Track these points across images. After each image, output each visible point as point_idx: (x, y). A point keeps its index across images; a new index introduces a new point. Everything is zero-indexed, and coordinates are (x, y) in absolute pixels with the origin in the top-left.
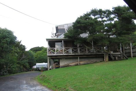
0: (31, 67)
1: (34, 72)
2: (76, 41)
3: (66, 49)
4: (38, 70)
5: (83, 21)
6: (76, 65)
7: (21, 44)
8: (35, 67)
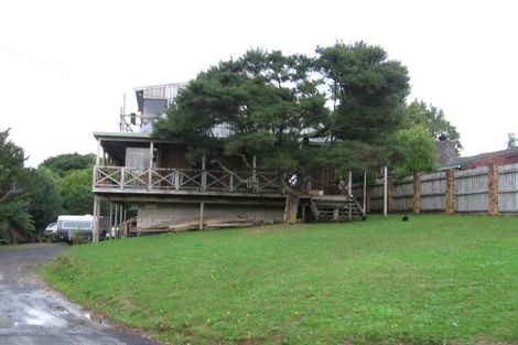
0: (37, 229)
1: (49, 245)
2: (190, 148)
3: (158, 172)
4: (63, 239)
5: (212, 87)
6: (190, 230)
7: (7, 140)
8: (53, 228)
